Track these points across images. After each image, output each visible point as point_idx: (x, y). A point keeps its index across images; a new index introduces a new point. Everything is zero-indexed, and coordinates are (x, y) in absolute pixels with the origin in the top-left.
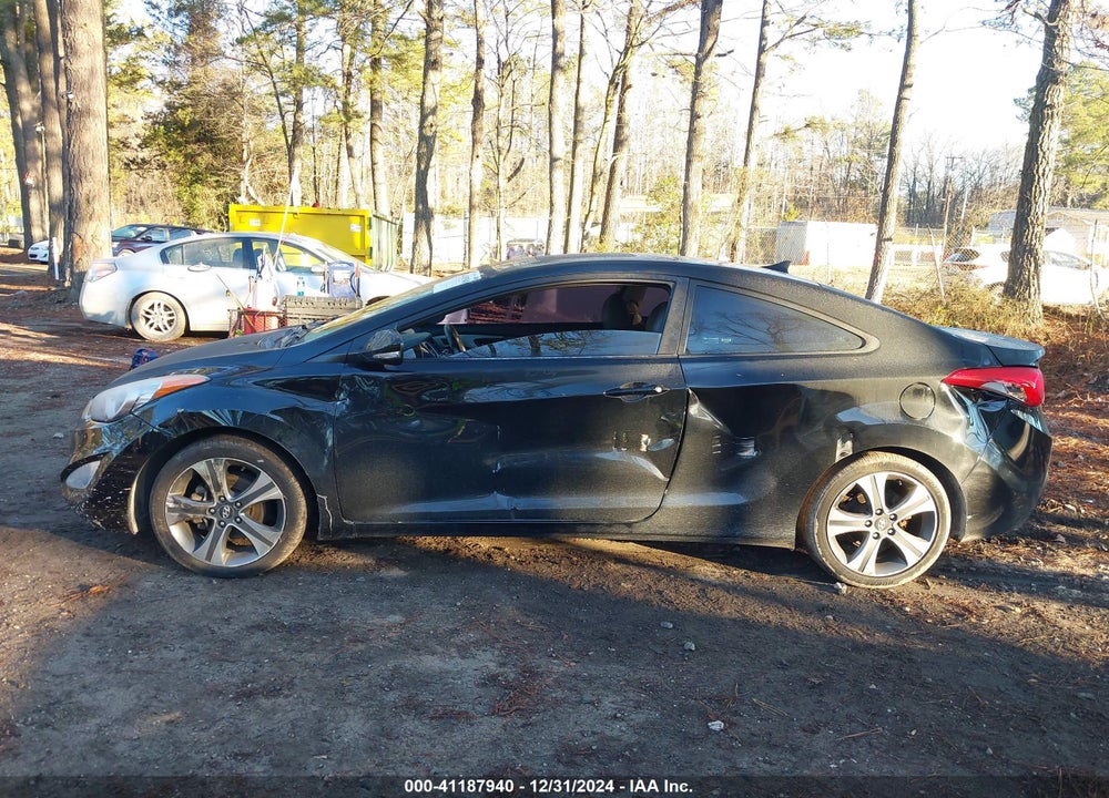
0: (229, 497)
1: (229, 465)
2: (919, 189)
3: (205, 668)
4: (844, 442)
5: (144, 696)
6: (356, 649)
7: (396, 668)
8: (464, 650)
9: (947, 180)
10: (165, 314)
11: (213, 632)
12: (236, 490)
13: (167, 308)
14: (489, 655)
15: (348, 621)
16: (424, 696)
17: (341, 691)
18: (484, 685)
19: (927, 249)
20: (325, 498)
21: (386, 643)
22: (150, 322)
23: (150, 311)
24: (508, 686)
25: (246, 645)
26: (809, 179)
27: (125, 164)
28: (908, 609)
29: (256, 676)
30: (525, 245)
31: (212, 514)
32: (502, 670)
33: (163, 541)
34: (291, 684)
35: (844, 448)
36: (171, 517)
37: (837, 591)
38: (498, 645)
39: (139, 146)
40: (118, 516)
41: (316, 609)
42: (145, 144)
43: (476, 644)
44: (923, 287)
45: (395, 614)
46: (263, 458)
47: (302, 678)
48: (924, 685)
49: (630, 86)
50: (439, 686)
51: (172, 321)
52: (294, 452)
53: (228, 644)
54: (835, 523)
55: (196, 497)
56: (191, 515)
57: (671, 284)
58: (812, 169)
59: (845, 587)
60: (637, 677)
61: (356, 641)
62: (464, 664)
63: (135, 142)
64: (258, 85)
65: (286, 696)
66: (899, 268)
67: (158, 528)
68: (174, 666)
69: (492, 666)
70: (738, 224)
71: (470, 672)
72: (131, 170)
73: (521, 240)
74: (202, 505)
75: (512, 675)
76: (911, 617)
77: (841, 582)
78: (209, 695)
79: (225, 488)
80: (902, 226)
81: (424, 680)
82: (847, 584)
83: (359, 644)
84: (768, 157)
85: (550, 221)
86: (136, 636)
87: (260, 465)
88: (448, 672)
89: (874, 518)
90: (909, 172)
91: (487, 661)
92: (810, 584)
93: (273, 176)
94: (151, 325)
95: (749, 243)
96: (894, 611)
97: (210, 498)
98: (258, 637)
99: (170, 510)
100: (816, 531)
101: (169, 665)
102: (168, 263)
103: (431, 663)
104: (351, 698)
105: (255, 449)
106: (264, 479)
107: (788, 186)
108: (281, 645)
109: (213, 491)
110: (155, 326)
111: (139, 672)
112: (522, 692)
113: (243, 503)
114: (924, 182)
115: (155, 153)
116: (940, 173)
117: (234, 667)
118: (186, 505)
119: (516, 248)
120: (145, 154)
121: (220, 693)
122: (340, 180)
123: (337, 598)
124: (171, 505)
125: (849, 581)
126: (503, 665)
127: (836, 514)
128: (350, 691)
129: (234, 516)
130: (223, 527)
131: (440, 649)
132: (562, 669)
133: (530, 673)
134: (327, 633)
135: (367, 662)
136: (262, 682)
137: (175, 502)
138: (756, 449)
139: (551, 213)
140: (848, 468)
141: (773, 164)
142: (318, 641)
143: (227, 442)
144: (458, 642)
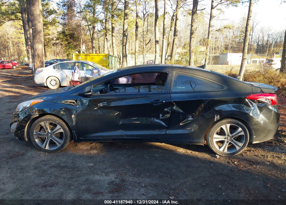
0: (50, 131)
1: (50, 123)
2: (260, 43)
3: (36, 178)
4: (217, 116)
5: (18, 186)
6: (78, 173)
7: (87, 179)
8: (107, 174)
9: (268, 41)
10: (55, 82)
11: (41, 168)
12: (52, 129)
13: (55, 80)
14: (113, 175)
15: (78, 165)
16: (92, 187)
17: (70, 186)
18: (110, 184)
19: (261, 59)
20: (74, 132)
21: (86, 171)
22: (51, 84)
23: (51, 81)
24: (116, 185)
25: (49, 172)
26: (229, 42)
27: (53, 44)
28: (236, 163)
29: (49, 180)
30: (151, 62)
31: (46, 136)
32: (115, 180)
33: (33, 143)
34: (58, 183)
35: (217, 118)
36: (35, 137)
37: (216, 157)
38: (116, 173)
39: (56, 40)
40: (22, 136)
41: (71, 162)
42: (58, 39)
43: (111, 172)
44: (257, 70)
45: (91, 163)
46: (58, 121)
47: (61, 181)
48: (236, 186)
49: (178, 19)
50: (97, 184)
51: (56, 83)
52: (66, 120)
53: (44, 171)
54: (215, 138)
55: (42, 131)
56: (40, 136)
57: (168, 72)
58: (230, 39)
59: (219, 156)
60: (153, 182)
61: (78, 171)
62: (105, 178)
63: (55, 39)
64: (84, 23)
65: (55, 187)
66: (253, 65)
67: (32, 139)
68: (28, 178)
69: (113, 178)
70: (206, 54)
71: (107, 180)
72: (54, 46)
73: (150, 60)
74: (43, 133)
75: (118, 181)
76: (236, 165)
77: (217, 154)
78: (35, 186)
79: (49, 129)
80: (255, 53)
81: (93, 183)
82: (219, 155)
83: (79, 172)
84: (218, 36)
85: (155, 55)
86: (21, 169)
87: (57, 123)
88: (101, 180)
89: (226, 137)
90: (257, 39)
91: (112, 177)
92: (209, 155)
93: (89, 46)
94: (51, 85)
95: (209, 59)
96: (232, 163)
97: (45, 132)
98: (53, 170)
99: (35, 135)
100: (210, 140)
101: (27, 177)
102: (55, 69)
103: (97, 177)
104: (72, 187)
105: (56, 119)
106: (58, 127)
107: (223, 44)
108: (58, 172)
109: (45, 130)
110: (52, 85)
111: (19, 179)
112: (119, 187)
113: (54, 133)
114: (261, 41)
115: (60, 41)
116: (266, 39)
117: (44, 178)
118: (39, 134)
119: (149, 63)
120: (57, 41)
121: (38, 186)
122: (105, 46)
123: (77, 159)
124: (35, 134)
125: (220, 154)
126: (116, 178)
127: (215, 136)
128: (73, 185)
129: (51, 136)
130: (49, 139)
131: (100, 174)
132: (132, 180)
133: (123, 181)
134: (71, 168)
135: (80, 177)
136: (50, 183)
137: (36, 133)
138: (192, 117)
139: (156, 53)
140: (218, 123)
141: (219, 38)
142: (68, 171)
143: (49, 117)
144: (106, 172)
